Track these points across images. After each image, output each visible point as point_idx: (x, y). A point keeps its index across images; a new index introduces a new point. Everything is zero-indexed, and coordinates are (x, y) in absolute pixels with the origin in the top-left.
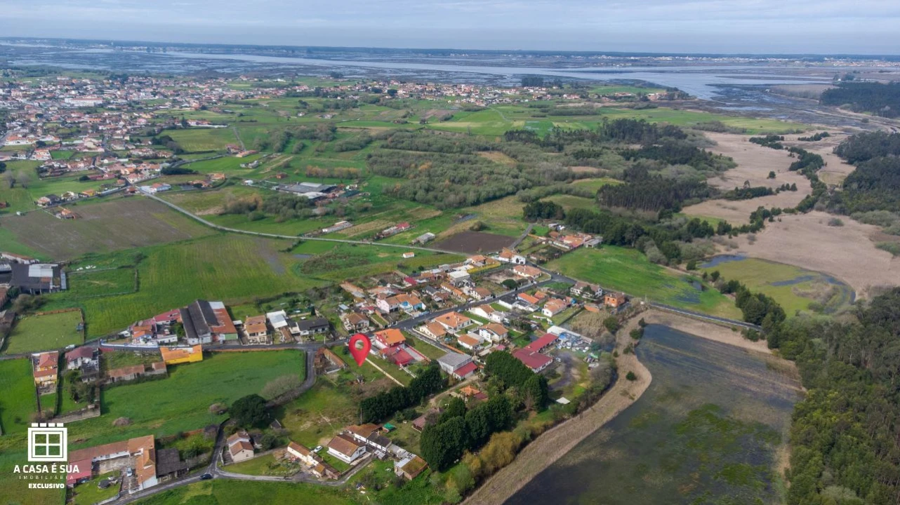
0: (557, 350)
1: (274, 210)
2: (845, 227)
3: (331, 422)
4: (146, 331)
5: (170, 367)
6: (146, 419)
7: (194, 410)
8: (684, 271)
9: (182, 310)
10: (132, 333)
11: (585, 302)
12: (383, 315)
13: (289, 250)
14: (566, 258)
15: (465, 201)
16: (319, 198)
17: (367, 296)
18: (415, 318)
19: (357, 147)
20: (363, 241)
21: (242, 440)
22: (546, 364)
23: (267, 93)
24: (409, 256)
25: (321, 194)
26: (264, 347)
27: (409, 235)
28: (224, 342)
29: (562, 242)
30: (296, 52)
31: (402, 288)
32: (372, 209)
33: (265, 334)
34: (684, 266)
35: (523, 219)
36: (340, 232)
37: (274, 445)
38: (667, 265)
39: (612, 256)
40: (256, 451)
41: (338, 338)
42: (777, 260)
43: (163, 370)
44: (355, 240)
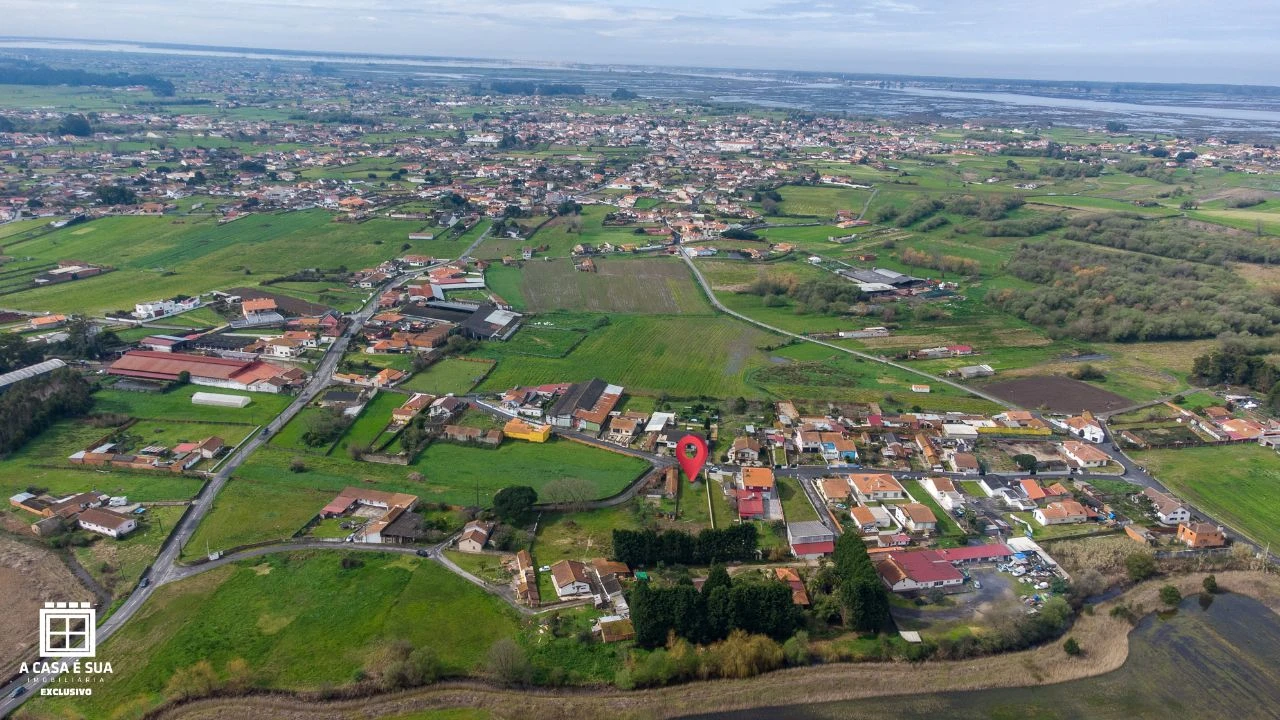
0: (990, 571)
4: (521, 397)
5: (506, 440)
9: (573, 385)
12: (790, 451)
13: (769, 349)
14: (1193, 451)
16: (881, 292)
17: (793, 424)
18: (828, 468)
19: (1022, 232)
20: (879, 357)
21: (483, 530)
22: (945, 583)
23: (976, 148)
24: (919, 390)
25: (889, 287)
27: (956, 363)
28: (582, 430)
29: (1216, 427)
30: (1094, 92)
32: (946, 319)
36: (861, 341)
37: (507, 546)
40: (486, 546)
44: (870, 354)
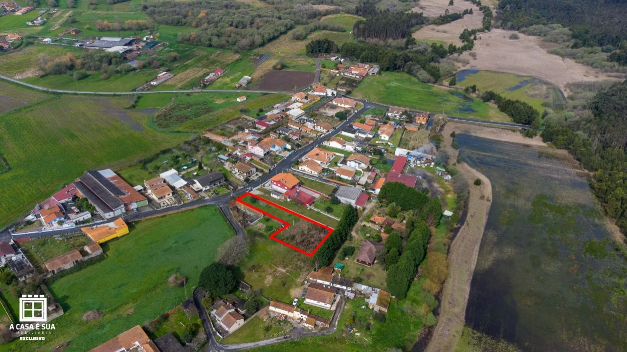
0: (412, 169)
1: (93, 68)
2: (521, 39)
3: (287, 271)
4: (55, 213)
6: (114, 307)
7: (155, 287)
8: (448, 87)
9: (77, 184)
10: (37, 216)
11: (405, 124)
12: (261, 159)
13: (134, 107)
14: (362, 86)
15: (254, 43)
16: (127, 52)
17: (235, 142)
18: (287, 158)
20: (192, 89)
21: (229, 311)
22: (414, 184)
24: (242, 100)
25: (127, 48)
26: (178, 208)
27: (227, 80)
28: (137, 209)
29: (350, 73)
31: (260, 131)
32: (180, 57)
33: (171, 195)
34: (446, 83)
35: (307, 54)
36: (167, 83)
38: (434, 83)
39: (393, 80)
40: (244, 317)
41: (237, 188)
42: (499, 70)
43: (100, 251)
44: (184, 89)
